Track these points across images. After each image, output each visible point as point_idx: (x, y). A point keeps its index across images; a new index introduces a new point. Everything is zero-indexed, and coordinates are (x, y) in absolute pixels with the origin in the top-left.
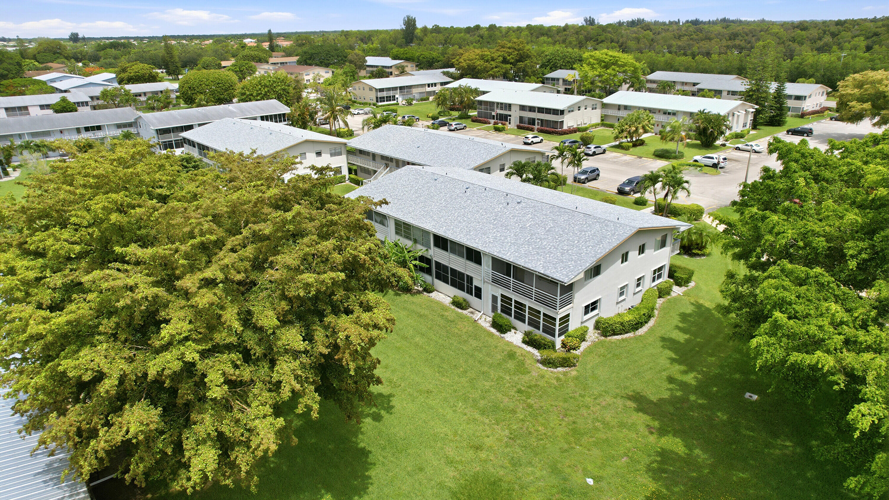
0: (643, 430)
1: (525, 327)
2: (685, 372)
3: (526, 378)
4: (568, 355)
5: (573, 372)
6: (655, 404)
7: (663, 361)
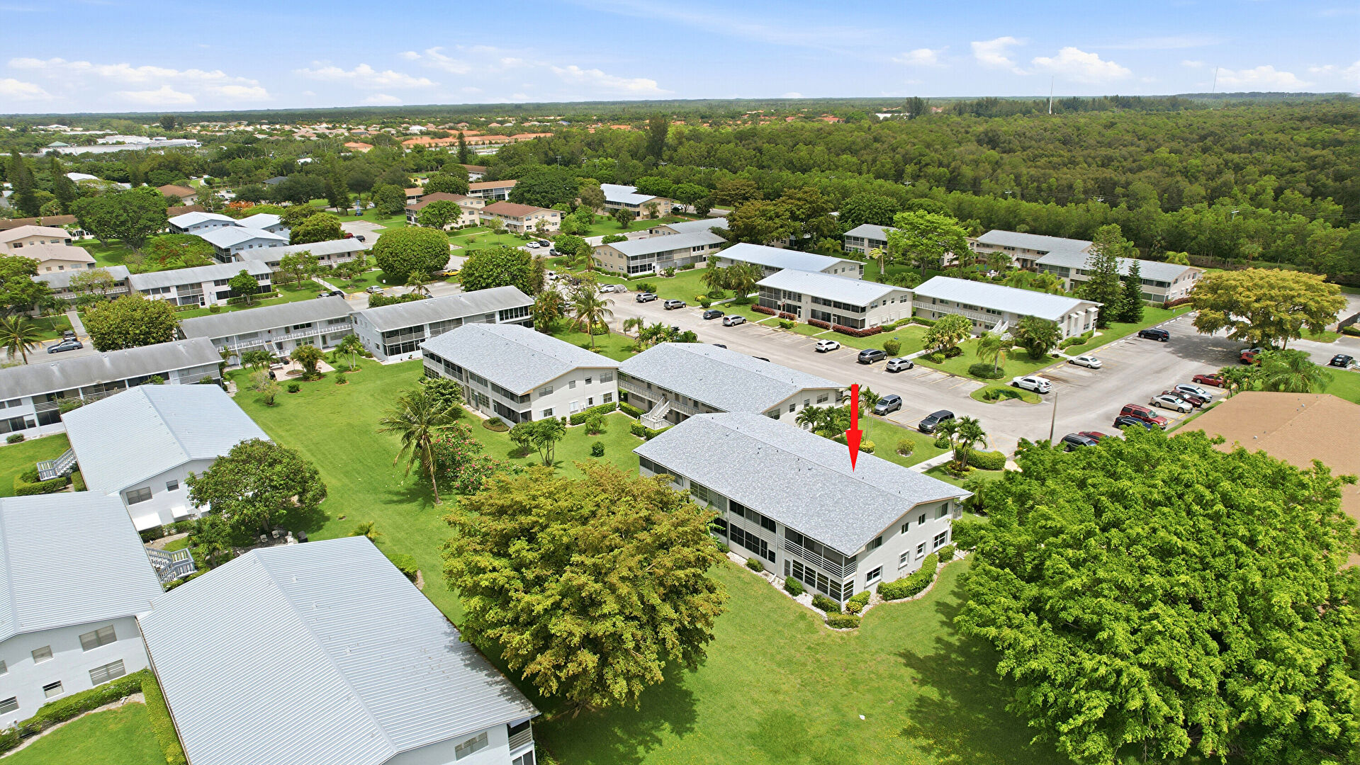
0: (908, 681)
1: (816, 591)
2: (952, 635)
3: (815, 636)
4: (852, 617)
5: (855, 632)
6: (921, 660)
7: (935, 624)
